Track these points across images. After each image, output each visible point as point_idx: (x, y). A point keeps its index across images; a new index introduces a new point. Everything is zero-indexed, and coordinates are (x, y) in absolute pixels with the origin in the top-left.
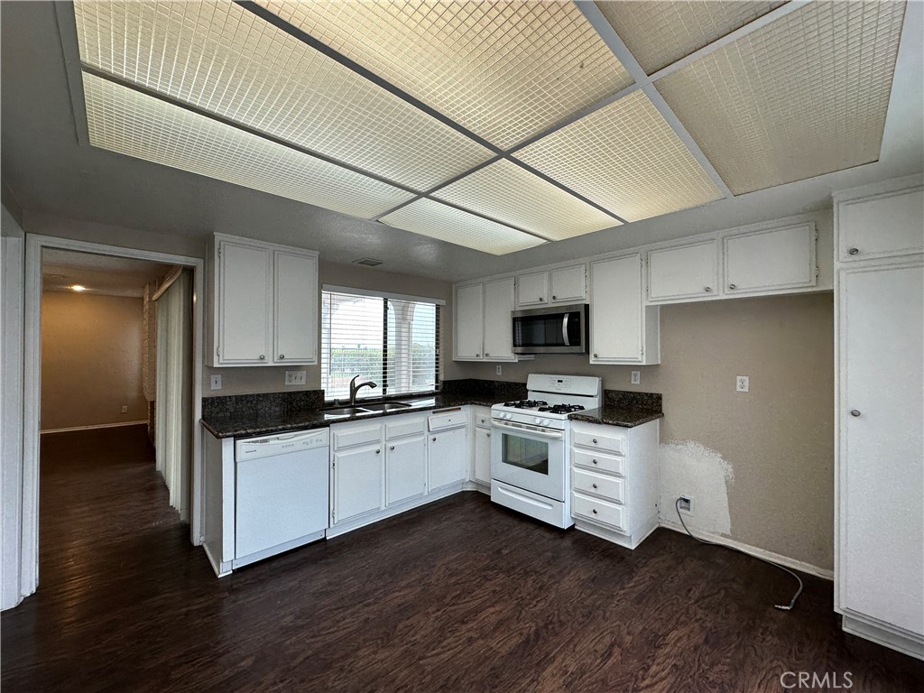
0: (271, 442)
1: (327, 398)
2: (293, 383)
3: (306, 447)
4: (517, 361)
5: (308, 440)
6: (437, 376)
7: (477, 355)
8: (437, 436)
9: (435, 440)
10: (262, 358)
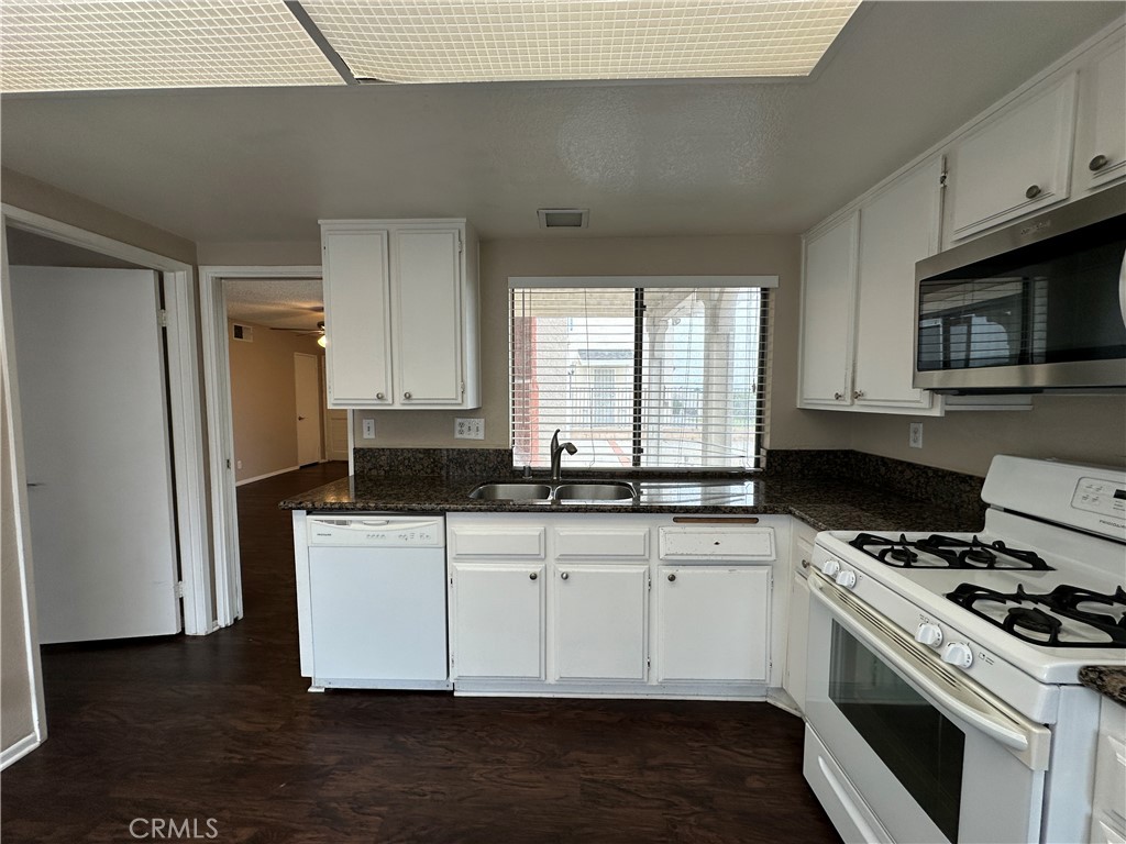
0: (353, 526)
1: (518, 463)
2: (466, 436)
3: (402, 542)
4: (937, 412)
5: (408, 533)
6: (759, 439)
7: (838, 397)
8: (680, 572)
9: (672, 578)
10: (380, 397)
